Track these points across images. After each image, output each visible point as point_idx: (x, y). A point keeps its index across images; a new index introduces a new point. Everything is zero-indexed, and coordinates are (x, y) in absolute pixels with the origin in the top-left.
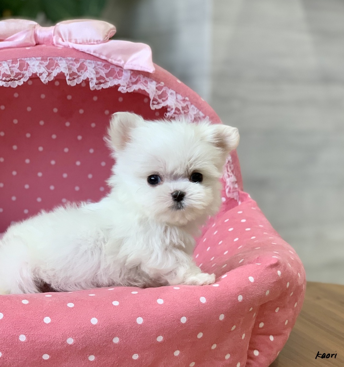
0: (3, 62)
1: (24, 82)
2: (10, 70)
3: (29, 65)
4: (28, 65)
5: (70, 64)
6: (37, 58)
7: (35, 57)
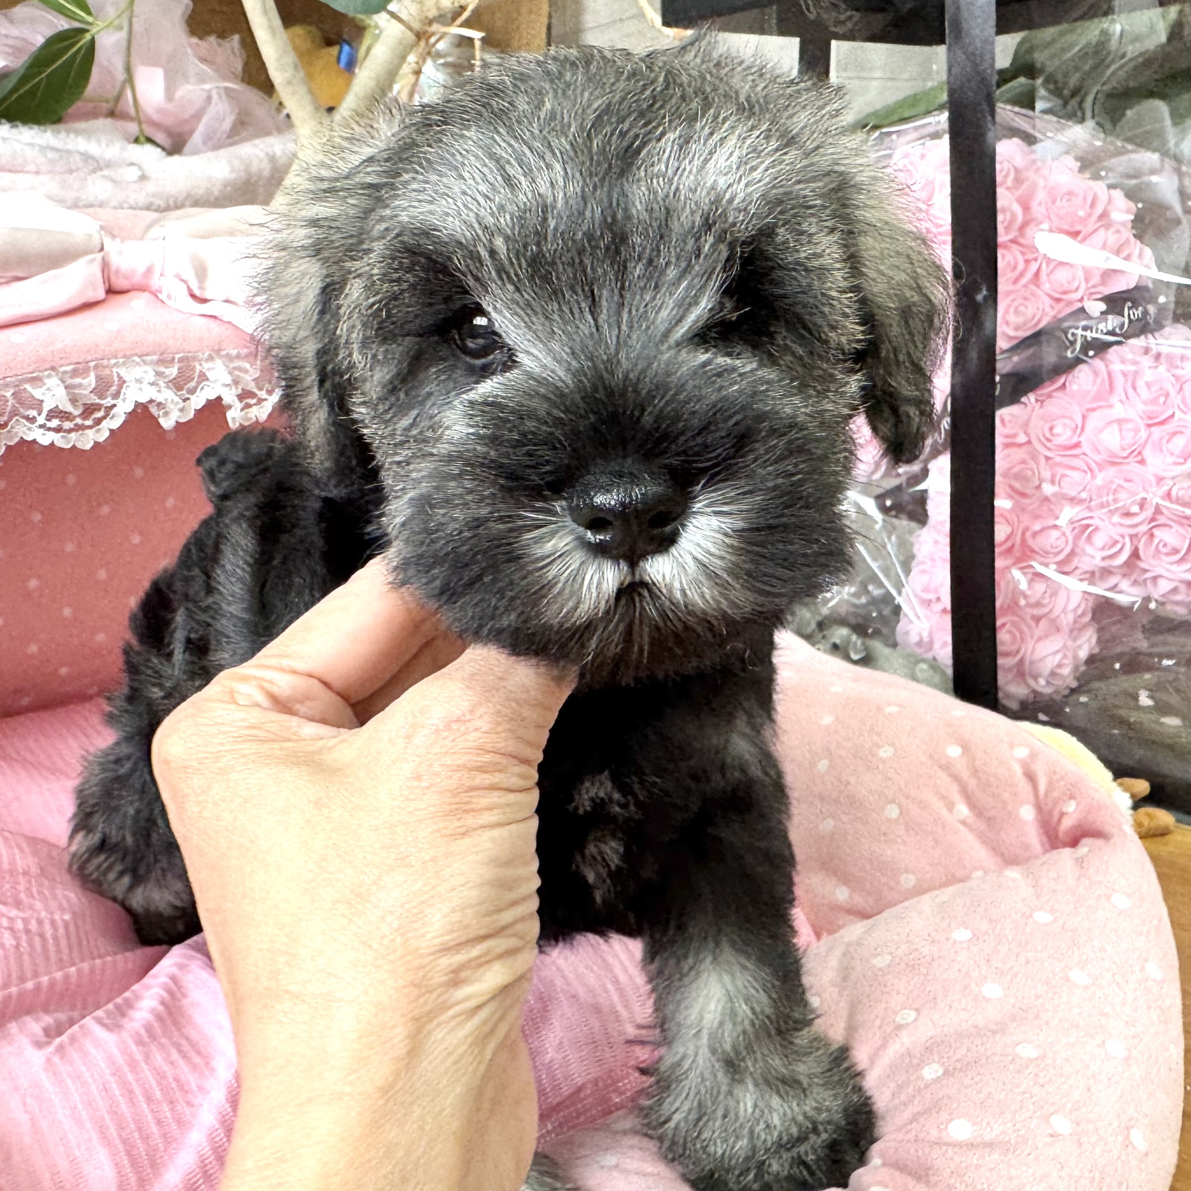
0: (46, 373)
1: (112, 431)
2: (68, 394)
3: (124, 382)
4: (122, 382)
5: (235, 368)
6: (145, 358)
7: (140, 357)
